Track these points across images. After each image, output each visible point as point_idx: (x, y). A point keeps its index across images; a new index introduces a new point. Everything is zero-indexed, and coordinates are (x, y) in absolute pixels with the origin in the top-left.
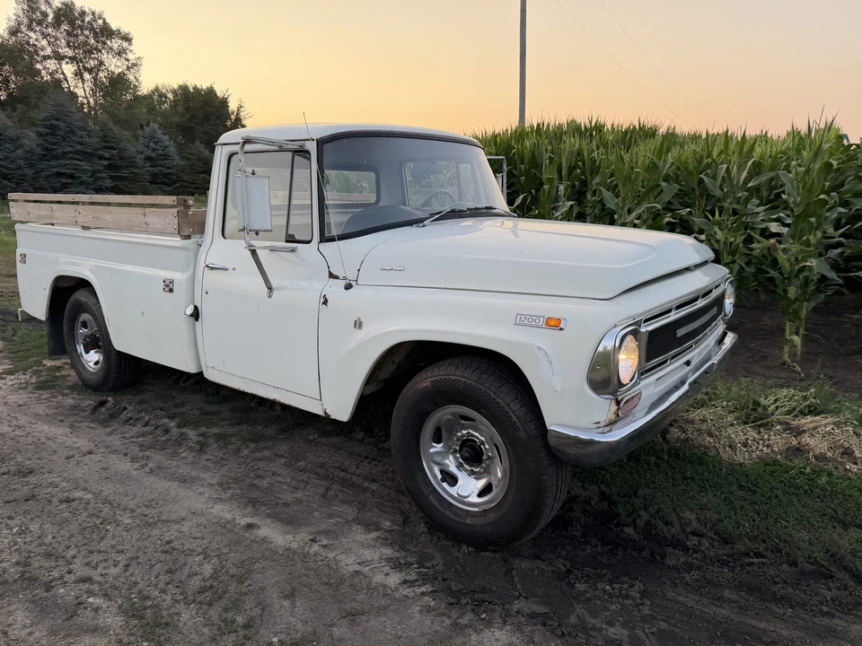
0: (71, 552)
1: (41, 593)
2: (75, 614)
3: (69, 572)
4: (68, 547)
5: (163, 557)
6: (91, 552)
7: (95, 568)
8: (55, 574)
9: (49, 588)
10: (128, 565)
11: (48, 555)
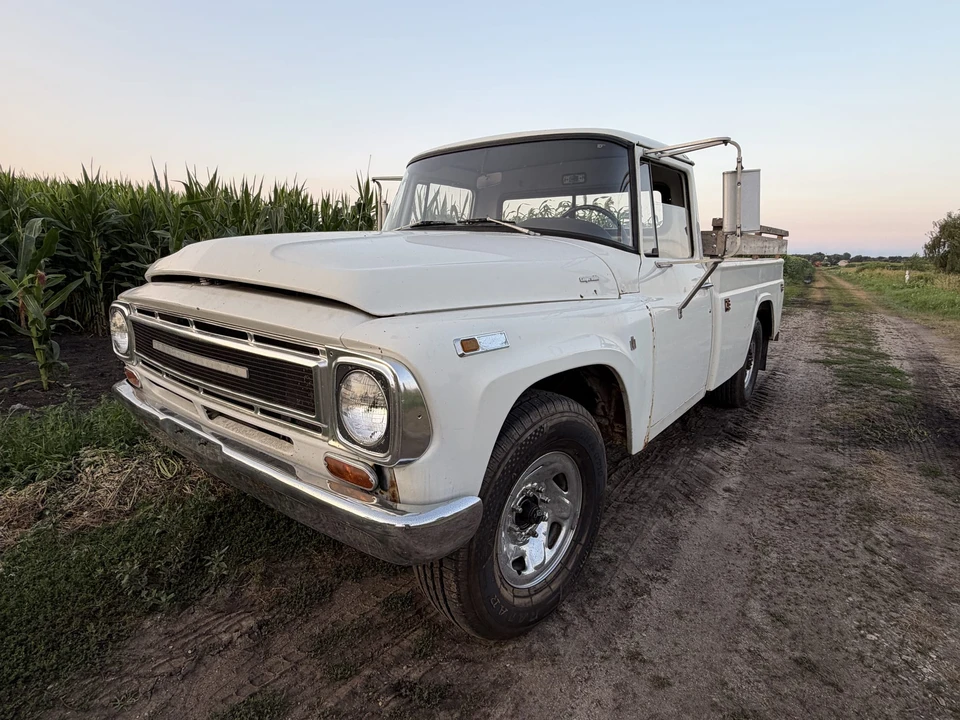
0: (853, 572)
1: (910, 569)
2: (900, 544)
3: (874, 562)
4: (850, 578)
5: (801, 523)
6: (838, 560)
7: (853, 551)
8: (886, 569)
9: (901, 568)
10: (829, 536)
11: (873, 586)
